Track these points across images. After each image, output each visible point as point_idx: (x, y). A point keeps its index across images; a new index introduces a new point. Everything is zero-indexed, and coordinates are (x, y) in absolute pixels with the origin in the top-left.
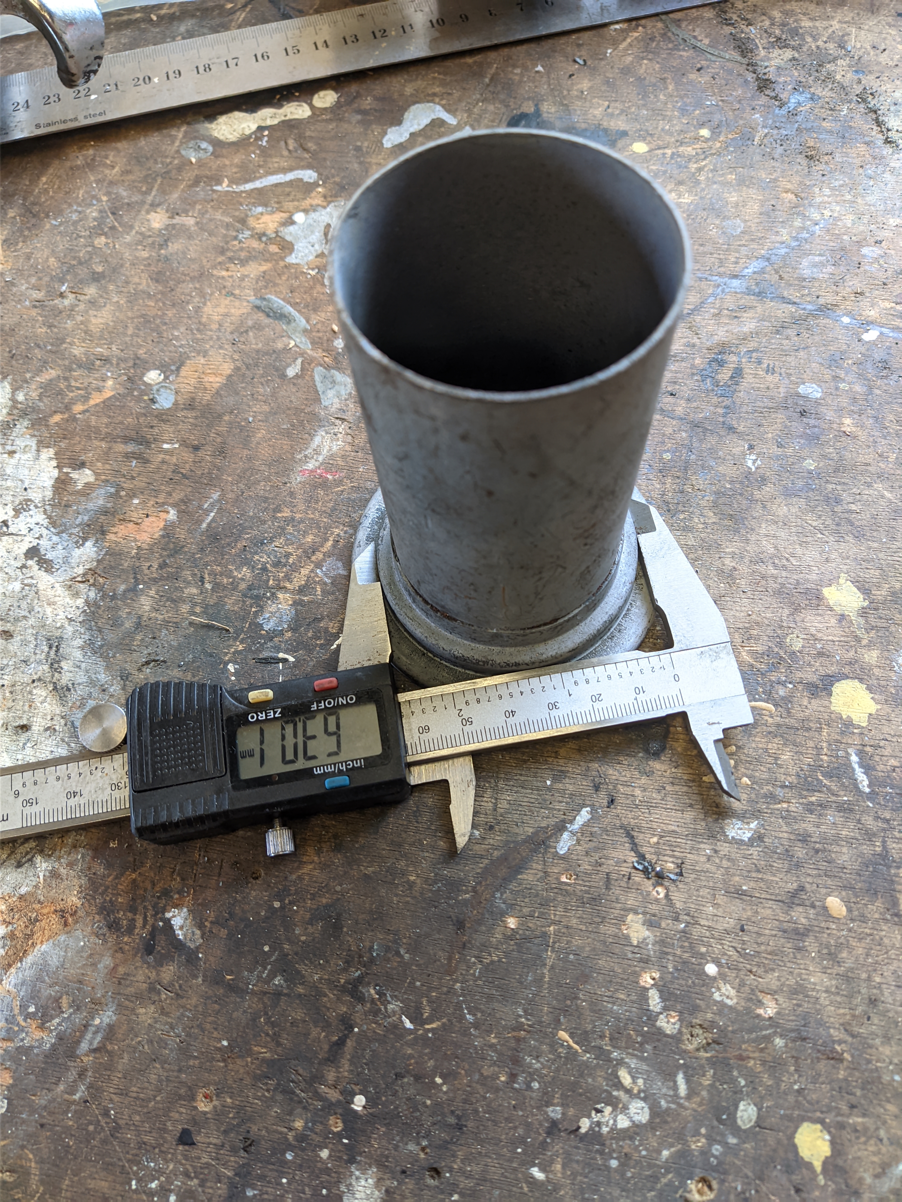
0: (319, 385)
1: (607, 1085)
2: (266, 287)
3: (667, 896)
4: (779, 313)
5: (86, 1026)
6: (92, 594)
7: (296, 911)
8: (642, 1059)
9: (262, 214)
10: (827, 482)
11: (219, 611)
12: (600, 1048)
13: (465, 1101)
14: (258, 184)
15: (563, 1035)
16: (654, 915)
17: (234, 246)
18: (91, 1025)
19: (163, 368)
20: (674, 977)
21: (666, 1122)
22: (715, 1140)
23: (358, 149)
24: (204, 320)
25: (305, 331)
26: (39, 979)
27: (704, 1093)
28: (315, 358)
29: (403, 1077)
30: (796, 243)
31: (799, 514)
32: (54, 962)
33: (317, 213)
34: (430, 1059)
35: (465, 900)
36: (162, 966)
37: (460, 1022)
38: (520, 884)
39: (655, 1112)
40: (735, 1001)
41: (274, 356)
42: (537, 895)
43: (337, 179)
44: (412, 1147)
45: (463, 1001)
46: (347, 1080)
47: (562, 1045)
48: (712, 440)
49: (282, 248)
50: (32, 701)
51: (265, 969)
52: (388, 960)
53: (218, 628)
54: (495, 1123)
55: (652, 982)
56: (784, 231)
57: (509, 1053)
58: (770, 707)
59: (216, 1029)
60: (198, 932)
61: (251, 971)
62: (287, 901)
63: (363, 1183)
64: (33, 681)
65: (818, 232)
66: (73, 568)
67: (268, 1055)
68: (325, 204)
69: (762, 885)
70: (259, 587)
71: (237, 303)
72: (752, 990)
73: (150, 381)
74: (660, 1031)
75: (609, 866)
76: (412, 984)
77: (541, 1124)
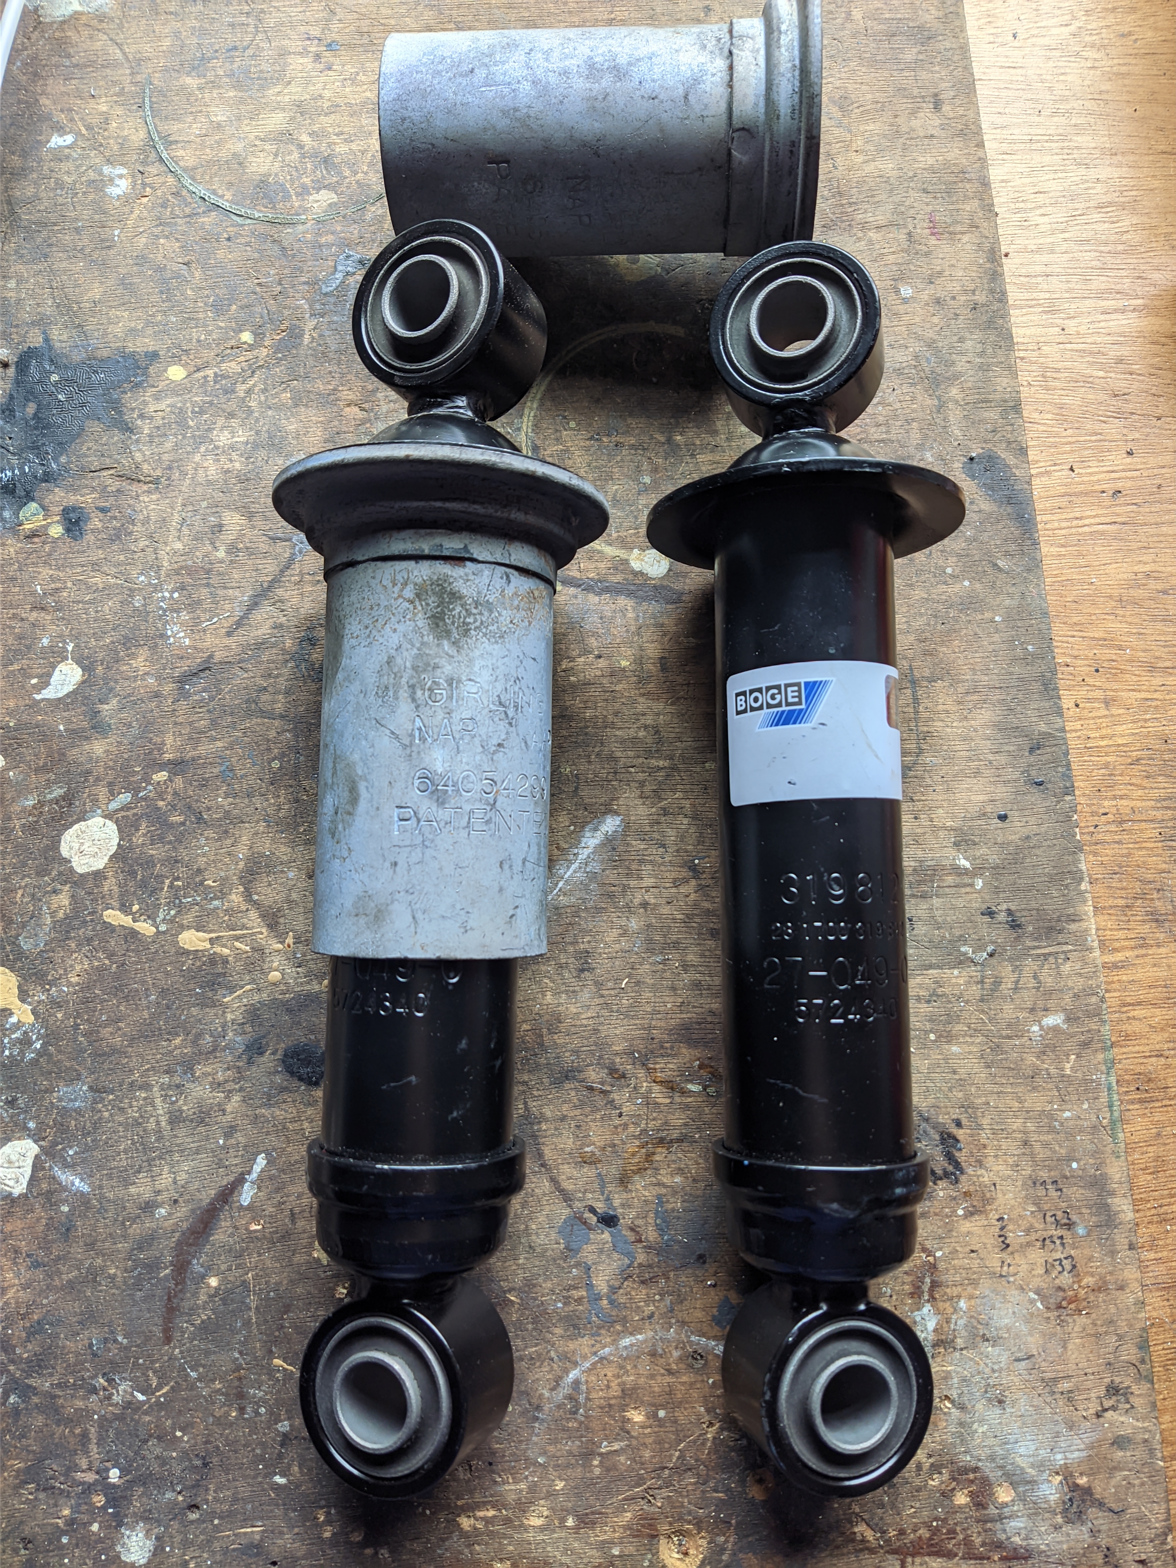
13: (206, 1443)
15: (277, 1362)
29: (147, 1442)
34: (167, 1420)
35: (165, 1276)
37: (186, 1381)
38: (213, 1245)
42: (230, 1251)
44: (169, 1495)
45: (184, 1363)
46: (99, 1461)
52: (109, 1350)
54: (236, 1452)
57: (235, 1392)
63: (134, 1538)
67: (22, 1465)
75: (291, 1202)
76: (135, 1364)
77: (274, 1440)
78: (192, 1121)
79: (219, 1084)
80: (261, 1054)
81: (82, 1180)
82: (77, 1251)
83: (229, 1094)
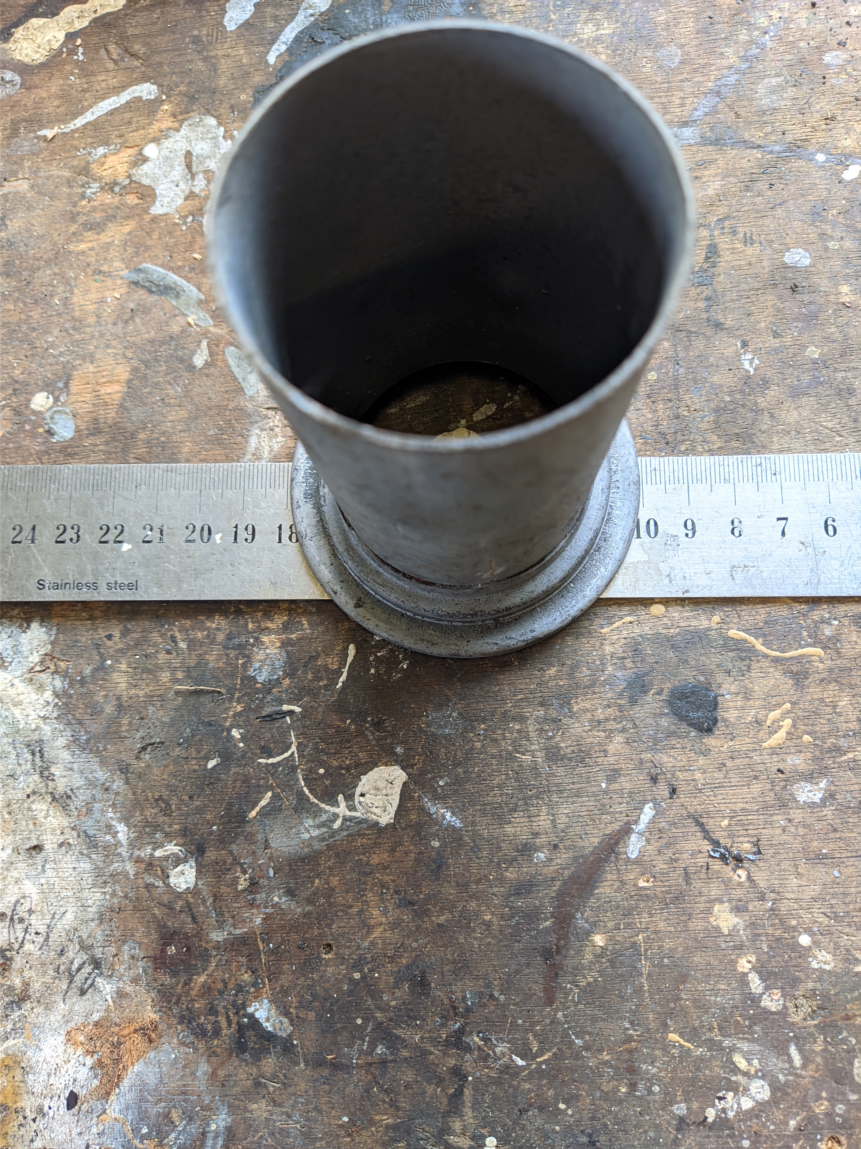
0: (236, 370)
1: (724, 1072)
2: (137, 254)
3: (749, 877)
4: (744, 162)
5: (204, 1134)
6: (58, 683)
7: (379, 978)
8: (753, 1041)
9: (105, 156)
10: (836, 370)
11: (204, 671)
12: (711, 1040)
13: (593, 1119)
14: (89, 117)
15: (673, 1037)
16: (740, 901)
17: (83, 207)
18: (208, 1132)
19: (49, 387)
20: (770, 957)
21: (787, 1094)
22: (837, 1100)
23: (196, 40)
24: (77, 314)
25: (200, 302)
26: (142, 1100)
27: (819, 1059)
28: (222, 337)
29: (527, 1111)
30: (747, 65)
31: (812, 416)
32: (152, 1080)
33: (171, 140)
34: (549, 1089)
35: (546, 928)
36: (260, 1060)
37: (570, 1048)
38: (598, 899)
39: (775, 1087)
40: (833, 965)
41: (173, 343)
42: (618, 907)
43: (183, 88)
45: (569, 1028)
46: (474, 1126)
47: (675, 1046)
48: (699, 344)
49: (142, 197)
50: (34, 818)
51: (364, 1041)
52: (485, 1006)
53: (208, 692)
54: (626, 1132)
55: (749, 966)
56: (729, 51)
57: (625, 1065)
58: (819, 651)
59: (333, 1108)
60: (286, 1020)
61: (350, 1046)
62: (366, 970)
64: (28, 796)
65: (769, 44)
66: (27, 657)
67: (390, 1121)
68: (176, 125)
69: (841, 845)
70: (239, 635)
71: (109, 283)
72: (848, 950)
73: (39, 409)
74: (766, 1011)
75: (685, 860)
76: (514, 1023)
77: (669, 1123)
78: (570, 759)
79: (599, 722)
80: (646, 693)
81: (453, 814)
82: (450, 891)
83: (610, 734)
